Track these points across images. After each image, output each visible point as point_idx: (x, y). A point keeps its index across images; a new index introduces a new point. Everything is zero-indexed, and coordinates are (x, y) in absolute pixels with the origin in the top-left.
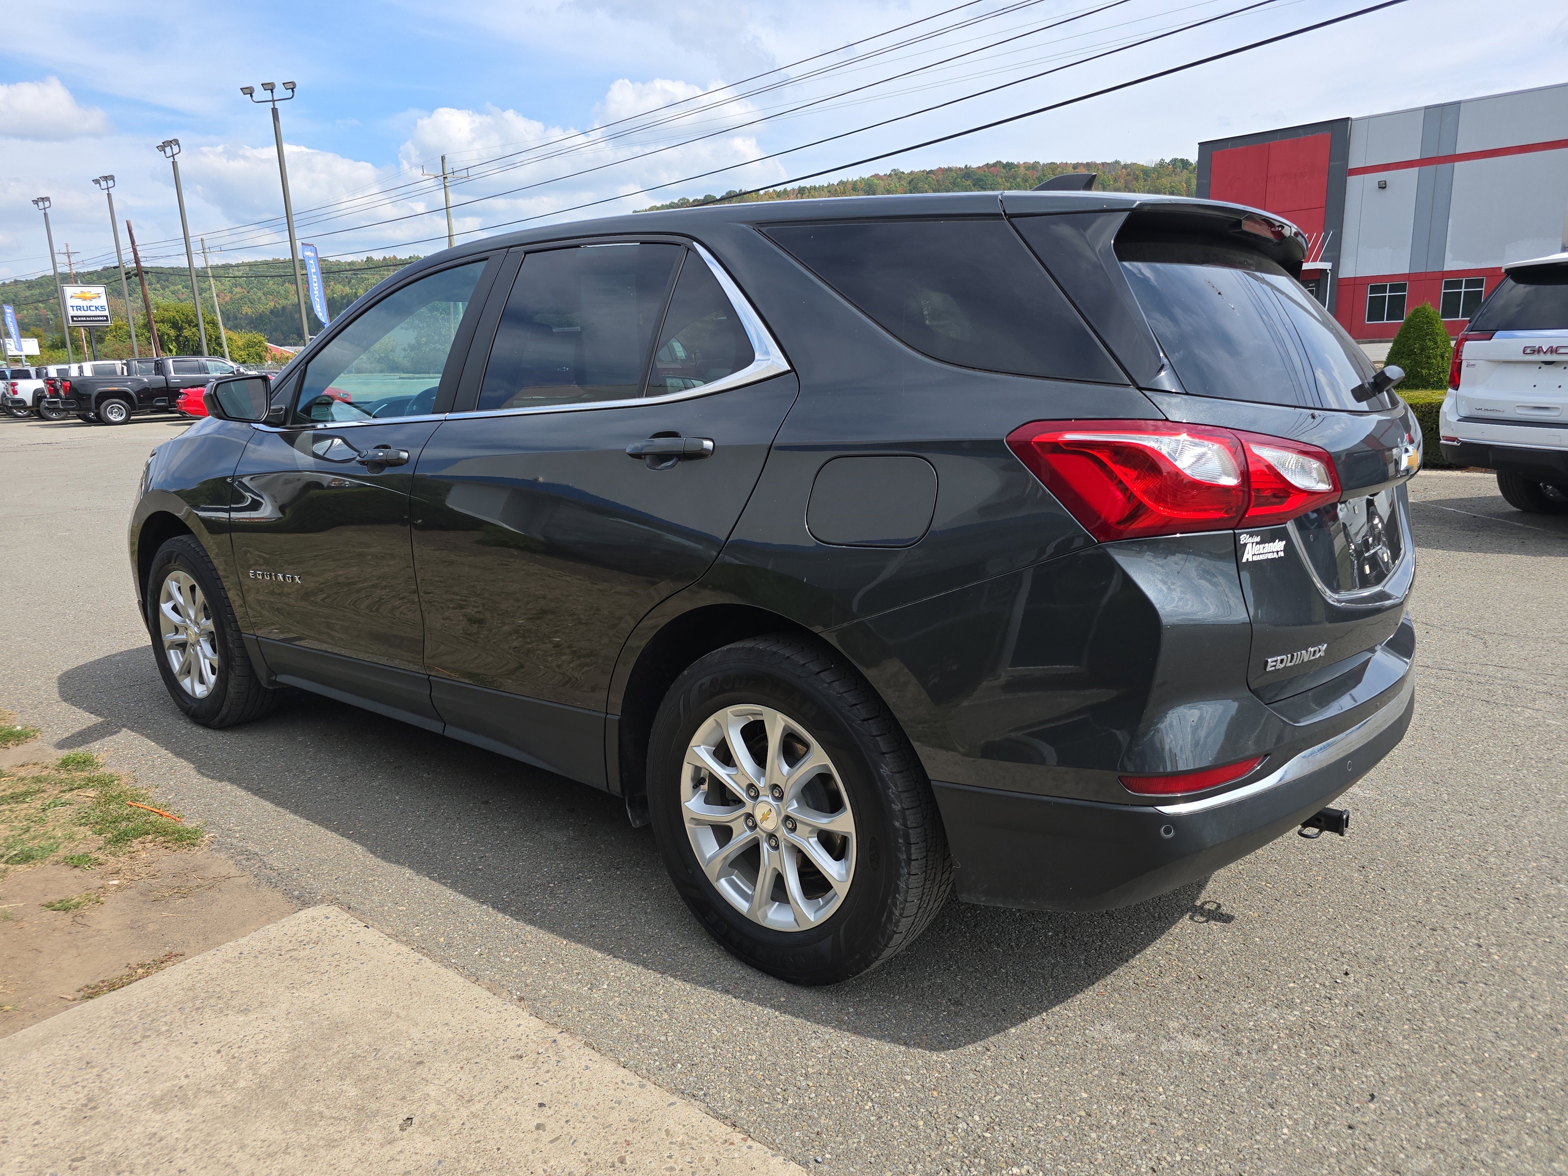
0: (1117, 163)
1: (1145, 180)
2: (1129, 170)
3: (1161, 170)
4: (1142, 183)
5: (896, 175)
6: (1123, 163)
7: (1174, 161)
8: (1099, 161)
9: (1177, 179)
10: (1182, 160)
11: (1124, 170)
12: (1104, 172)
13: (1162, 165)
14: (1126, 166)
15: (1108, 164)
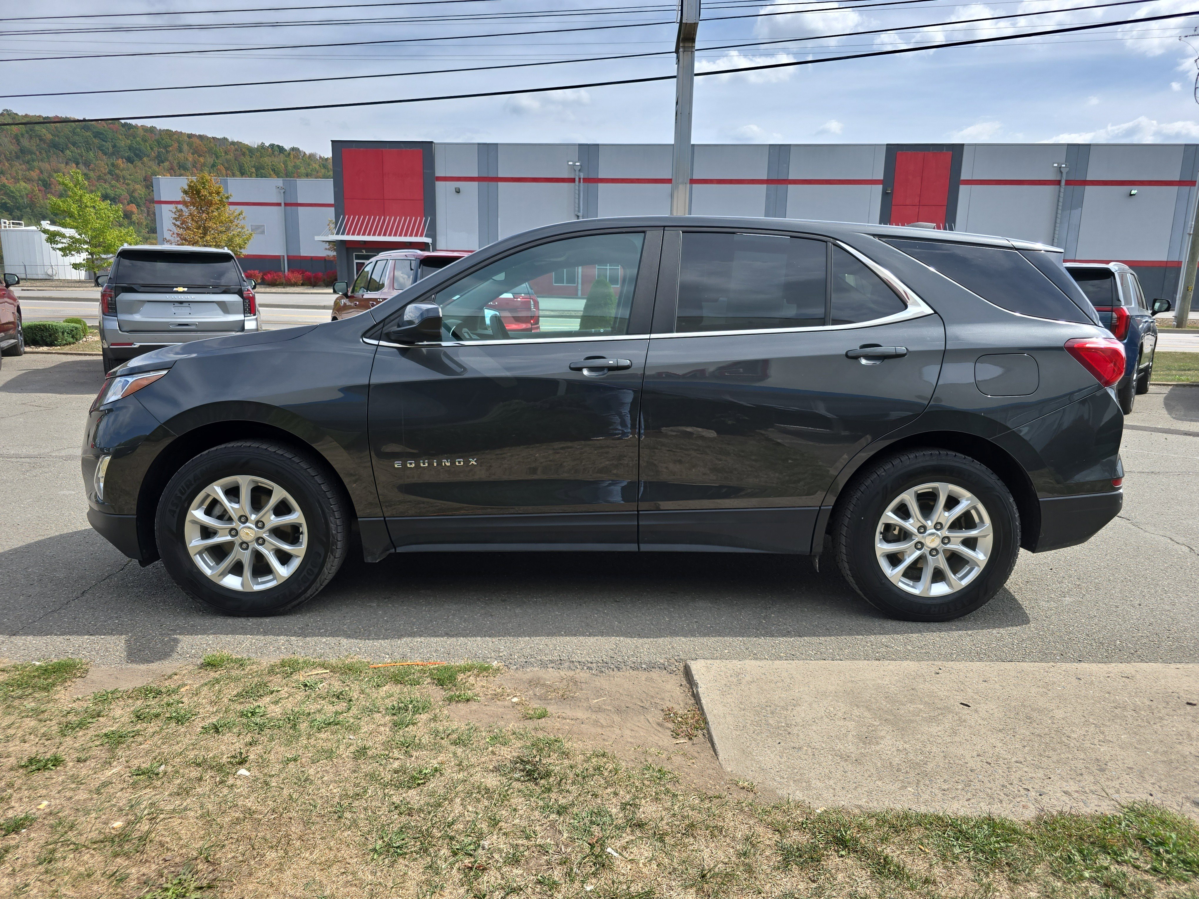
0: (225, 139)
1: (251, 157)
2: (236, 146)
3: (263, 151)
4: (249, 159)
5: (9, 115)
6: (230, 140)
7: (272, 146)
8: (210, 136)
9: (276, 159)
10: (278, 146)
11: (232, 146)
12: (216, 145)
13: (262, 146)
14: (233, 143)
15: (218, 139)
